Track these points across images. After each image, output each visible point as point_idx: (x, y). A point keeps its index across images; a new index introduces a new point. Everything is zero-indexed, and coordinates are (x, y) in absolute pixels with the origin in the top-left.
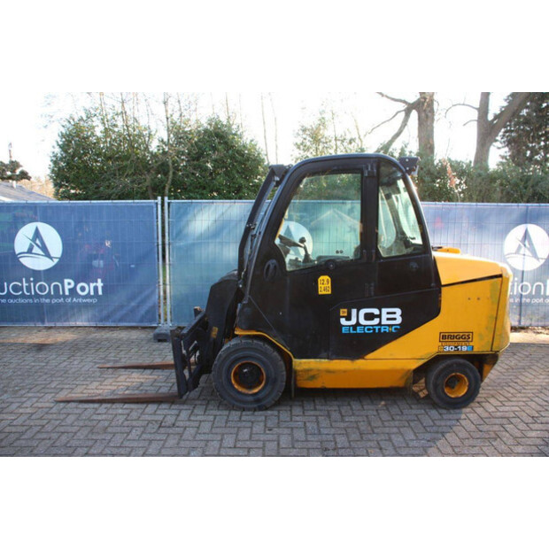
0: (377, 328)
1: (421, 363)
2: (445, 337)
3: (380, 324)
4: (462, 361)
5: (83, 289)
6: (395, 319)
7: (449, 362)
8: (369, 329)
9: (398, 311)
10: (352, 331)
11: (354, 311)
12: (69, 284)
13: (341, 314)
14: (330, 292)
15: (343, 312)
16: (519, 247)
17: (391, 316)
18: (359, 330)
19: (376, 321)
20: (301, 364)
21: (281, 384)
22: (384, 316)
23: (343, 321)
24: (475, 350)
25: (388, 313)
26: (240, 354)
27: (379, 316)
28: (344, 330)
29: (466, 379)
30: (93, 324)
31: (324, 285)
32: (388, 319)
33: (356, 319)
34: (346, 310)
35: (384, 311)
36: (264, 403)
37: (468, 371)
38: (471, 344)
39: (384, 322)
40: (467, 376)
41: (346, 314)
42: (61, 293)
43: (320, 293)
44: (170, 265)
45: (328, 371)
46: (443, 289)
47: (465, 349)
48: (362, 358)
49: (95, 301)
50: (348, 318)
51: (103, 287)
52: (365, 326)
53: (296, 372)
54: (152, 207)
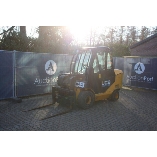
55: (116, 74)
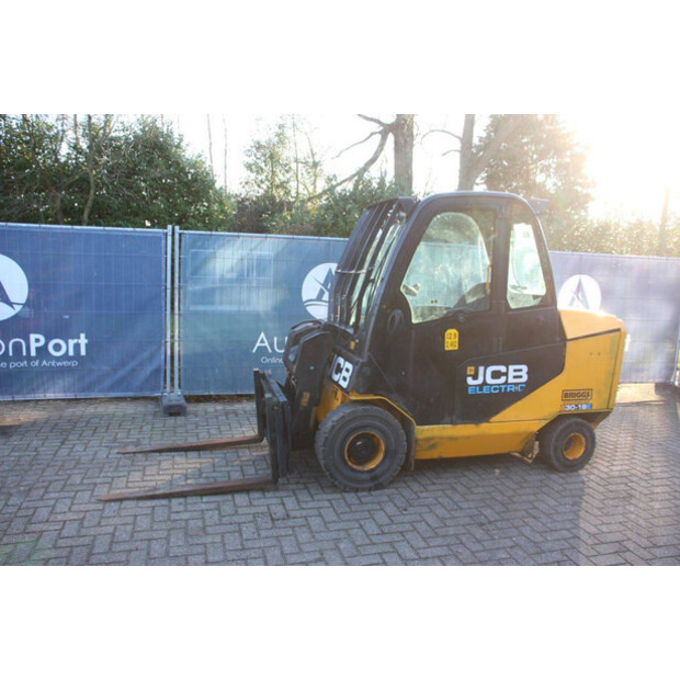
0: (503, 387)
1: (544, 423)
2: (568, 395)
3: (506, 383)
4: (579, 420)
5: (57, 347)
6: (521, 377)
7: (568, 422)
8: (495, 389)
9: (525, 368)
10: (478, 392)
11: (481, 369)
12: (37, 340)
13: (469, 373)
14: (456, 348)
15: (471, 370)
16: (573, 299)
17: (518, 374)
18: (485, 390)
19: (503, 379)
20: (424, 431)
21: (401, 457)
22: (511, 374)
23: (470, 381)
24: (594, 407)
25: (515, 371)
26: (358, 423)
27: (506, 374)
28: (470, 391)
29: (583, 439)
30: (70, 396)
31: (451, 339)
32: (515, 377)
33: (483, 378)
34: (473, 368)
35: (511, 368)
36: (381, 480)
37: (585, 430)
39: (511, 380)
40: (584, 436)
41: (472, 373)
42: (24, 354)
43: (446, 349)
44: (179, 315)
45: (451, 439)
46: (568, 344)
47: (584, 407)
49: (74, 364)
50: (475, 377)
51: (86, 345)
52: (491, 385)
53: (417, 440)
54: (160, 238)
55: (569, 337)
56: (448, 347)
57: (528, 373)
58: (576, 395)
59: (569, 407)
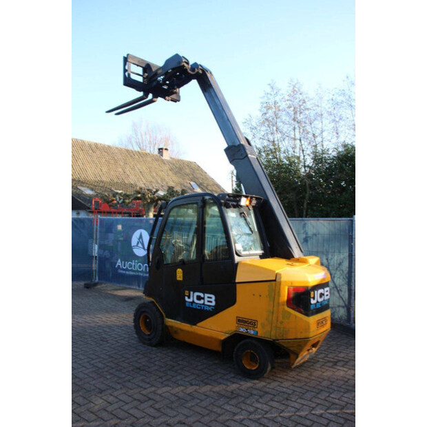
0: (203, 306)
2: (240, 321)
3: (204, 304)
11: (192, 293)
15: (187, 293)
17: (209, 300)
18: (194, 306)
19: (202, 302)
22: (206, 299)
23: (186, 298)
24: (259, 334)
27: (203, 298)
28: (187, 304)
31: (179, 274)
33: (192, 298)
35: (207, 295)
38: (256, 330)
39: (206, 303)
47: (252, 332)
48: (195, 325)
50: (189, 298)
56: (178, 279)
57: (216, 300)
58: (246, 322)
59: (242, 330)
